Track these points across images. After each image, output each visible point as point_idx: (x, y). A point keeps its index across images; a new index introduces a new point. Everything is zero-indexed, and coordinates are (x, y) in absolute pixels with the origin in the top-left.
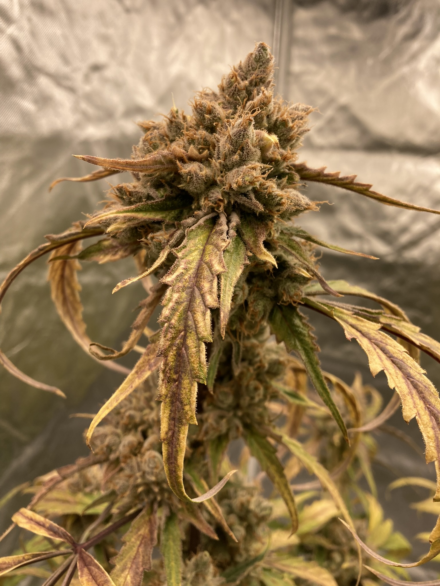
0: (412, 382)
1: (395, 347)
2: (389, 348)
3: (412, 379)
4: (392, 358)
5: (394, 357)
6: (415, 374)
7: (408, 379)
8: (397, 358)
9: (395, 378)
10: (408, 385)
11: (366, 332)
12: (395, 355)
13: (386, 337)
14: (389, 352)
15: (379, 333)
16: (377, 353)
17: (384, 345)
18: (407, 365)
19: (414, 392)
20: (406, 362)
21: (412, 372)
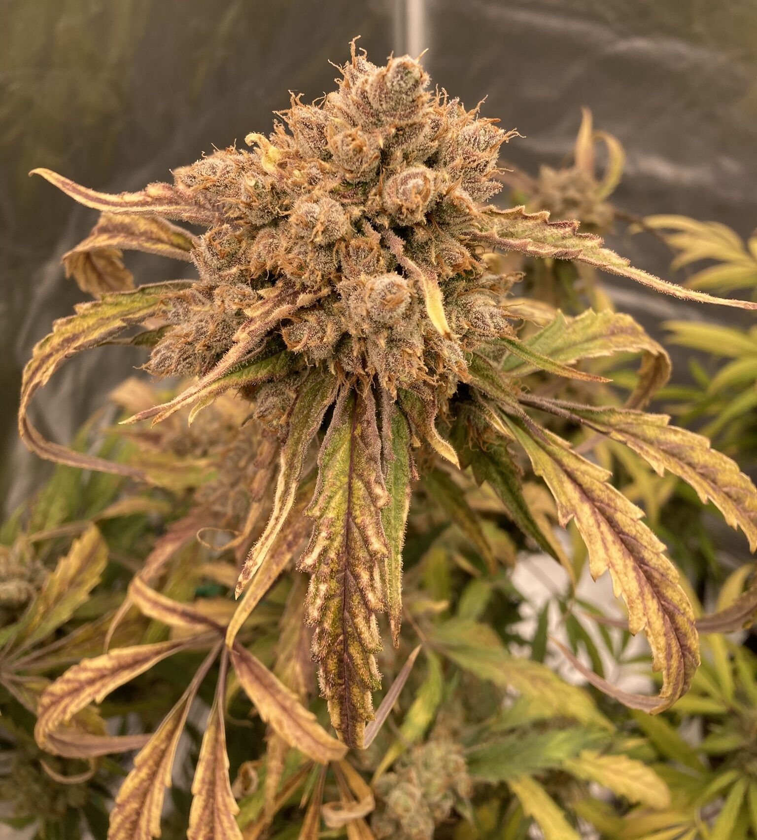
0: (645, 572)
1: (627, 512)
2: (619, 517)
3: (646, 568)
4: (621, 535)
5: (624, 533)
6: (650, 558)
7: (641, 567)
8: (628, 535)
9: (622, 576)
10: (639, 581)
11: (588, 488)
12: (626, 530)
13: (616, 494)
14: (619, 525)
15: (608, 488)
16: (602, 533)
17: (612, 511)
18: (642, 545)
19: (647, 590)
20: (640, 540)
21: (647, 555)
